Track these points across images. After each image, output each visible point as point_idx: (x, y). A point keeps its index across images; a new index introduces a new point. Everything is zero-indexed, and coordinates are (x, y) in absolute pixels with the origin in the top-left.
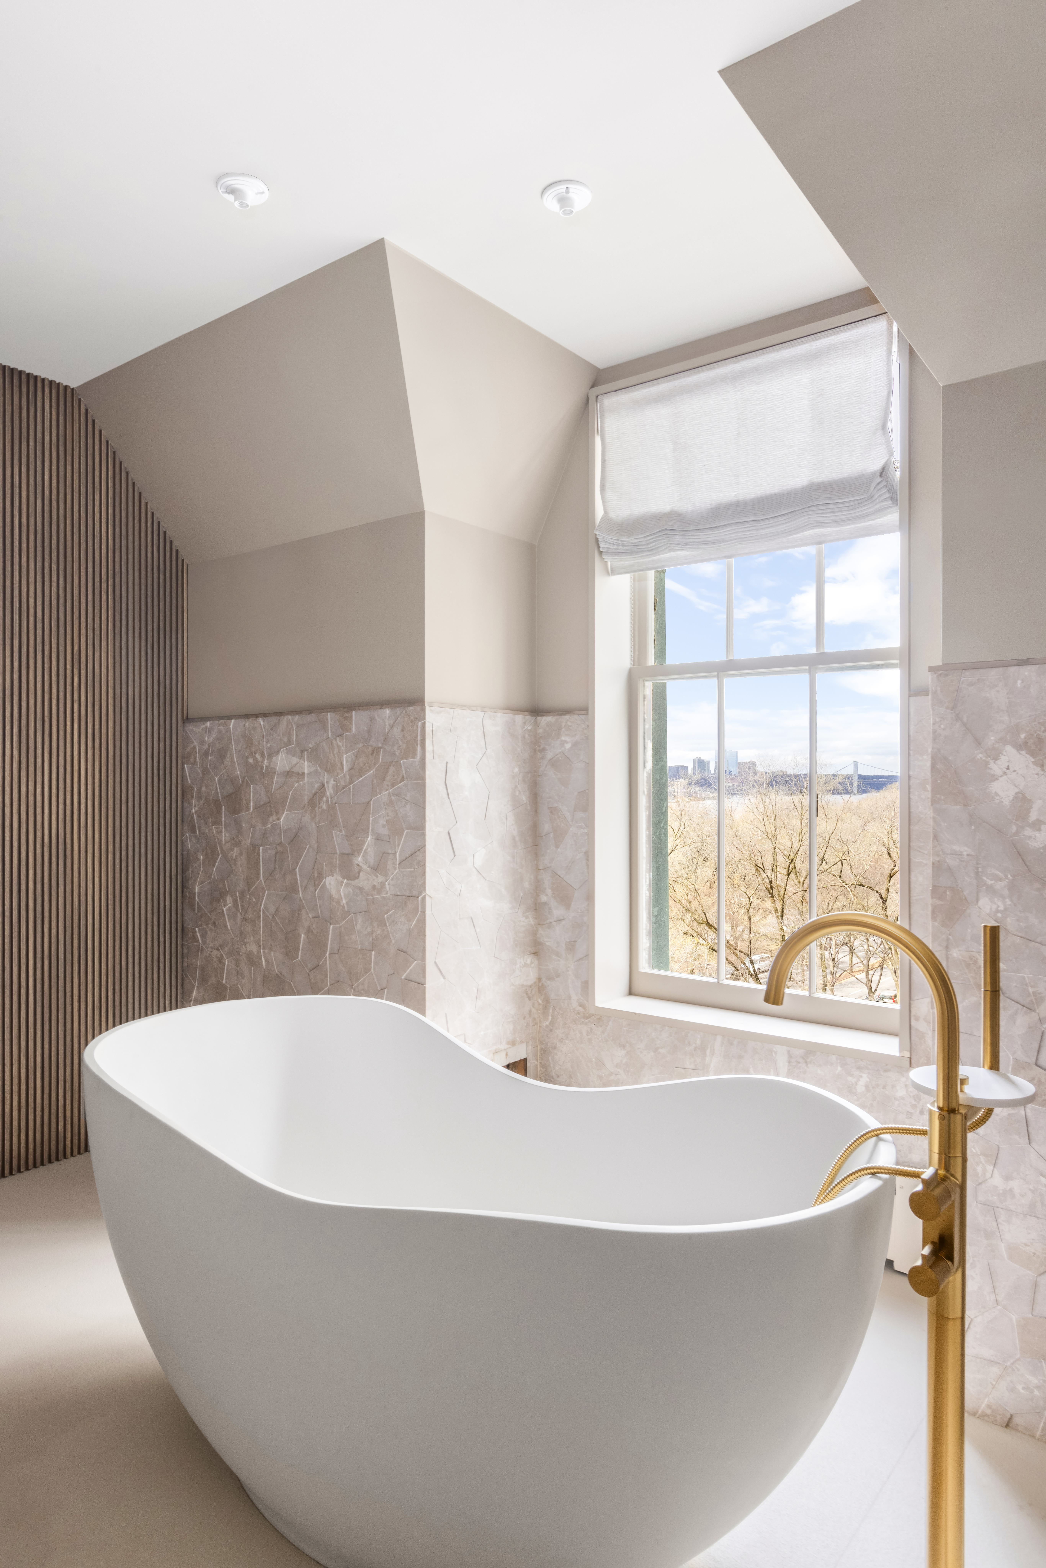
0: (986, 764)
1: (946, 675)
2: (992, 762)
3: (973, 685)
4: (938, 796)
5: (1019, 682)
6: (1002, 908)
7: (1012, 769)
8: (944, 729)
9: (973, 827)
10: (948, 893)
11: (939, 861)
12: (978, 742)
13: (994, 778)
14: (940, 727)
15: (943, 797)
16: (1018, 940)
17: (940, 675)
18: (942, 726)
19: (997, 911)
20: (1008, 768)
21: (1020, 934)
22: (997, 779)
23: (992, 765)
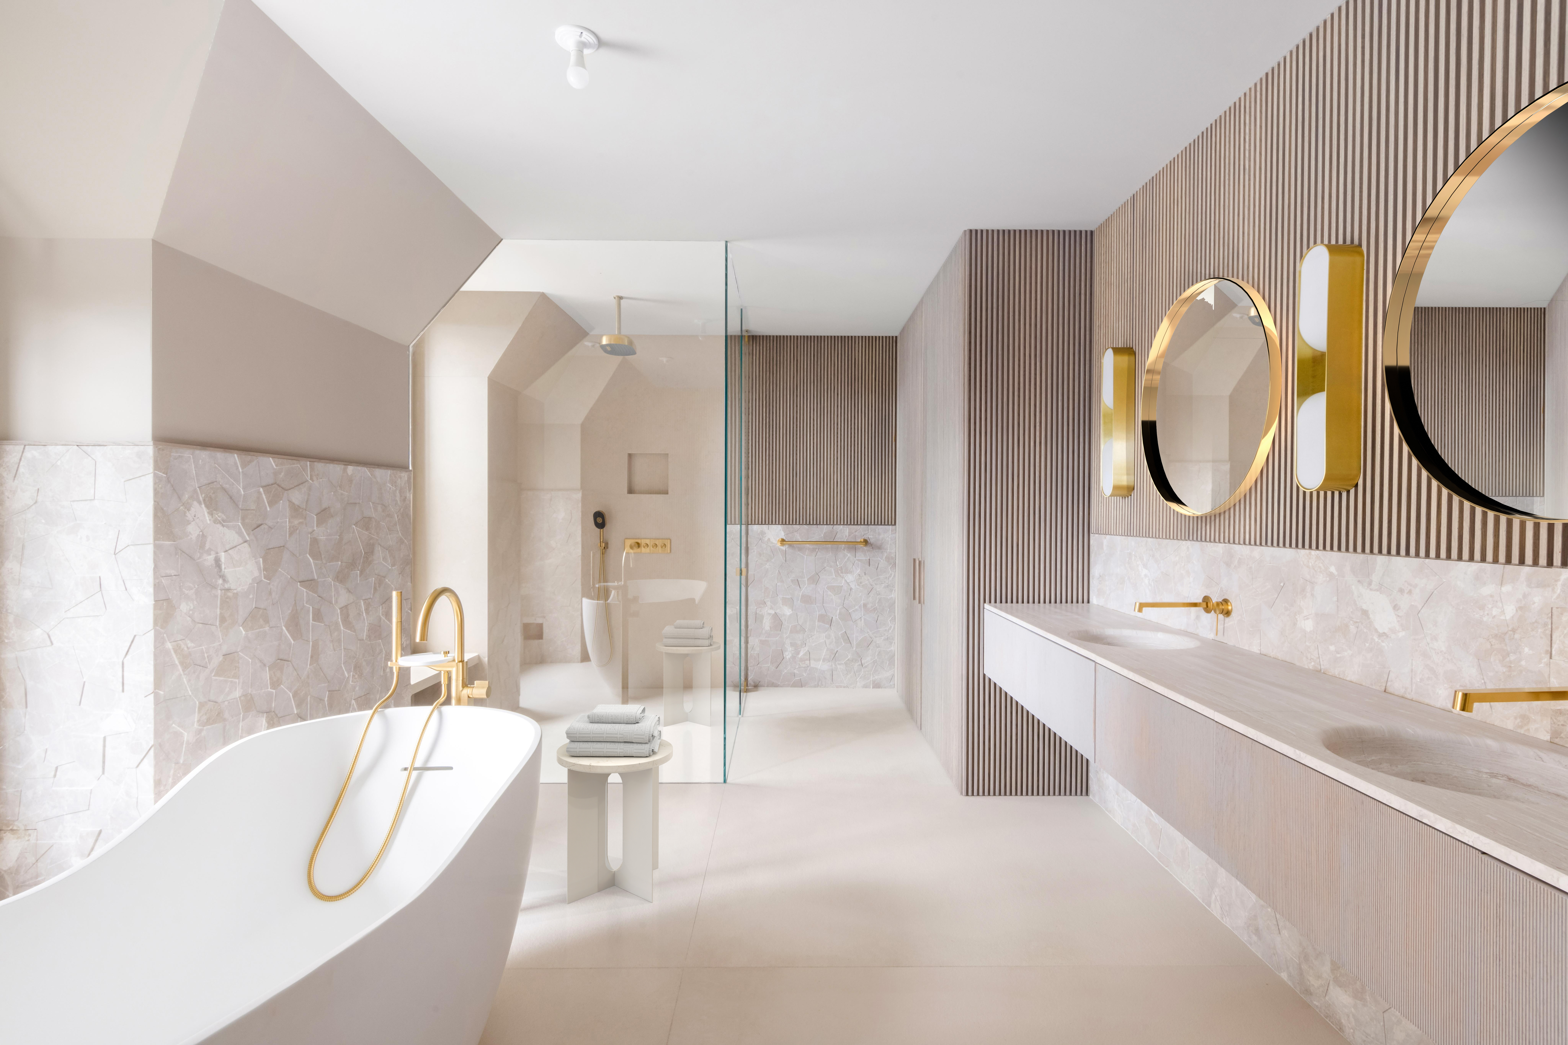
0: (185, 513)
1: (163, 450)
2: (187, 511)
3: (176, 459)
4: (159, 536)
5: (200, 461)
6: (192, 608)
7: (197, 517)
8: (161, 488)
9: (177, 556)
10: (165, 604)
11: (158, 583)
12: (180, 498)
13: (189, 523)
14: (158, 486)
15: (161, 537)
16: (201, 625)
17: (160, 449)
18: (160, 486)
19: (190, 610)
20: (195, 516)
21: (201, 622)
22: (190, 523)
23: (188, 514)
